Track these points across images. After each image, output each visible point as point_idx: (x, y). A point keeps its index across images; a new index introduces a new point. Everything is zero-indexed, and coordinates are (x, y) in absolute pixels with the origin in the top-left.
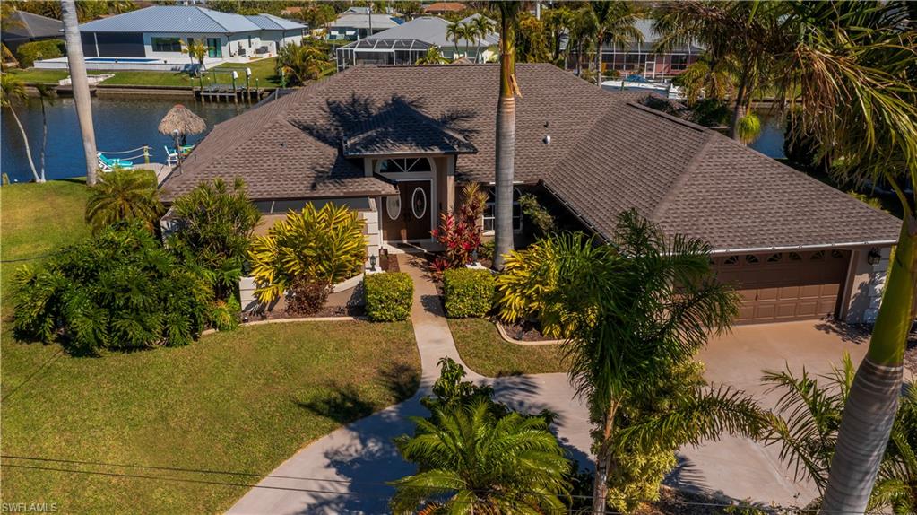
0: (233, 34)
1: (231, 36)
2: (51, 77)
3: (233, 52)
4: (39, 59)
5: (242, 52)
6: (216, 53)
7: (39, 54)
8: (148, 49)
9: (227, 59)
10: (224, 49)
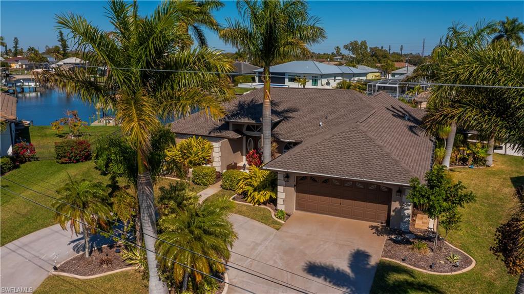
0: (324, 74)
1: (323, 76)
2: (241, 91)
3: (323, 83)
4: (241, 83)
5: (328, 84)
6: (315, 84)
7: (241, 81)
8: (287, 80)
9: (319, 87)
10: (319, 82)
